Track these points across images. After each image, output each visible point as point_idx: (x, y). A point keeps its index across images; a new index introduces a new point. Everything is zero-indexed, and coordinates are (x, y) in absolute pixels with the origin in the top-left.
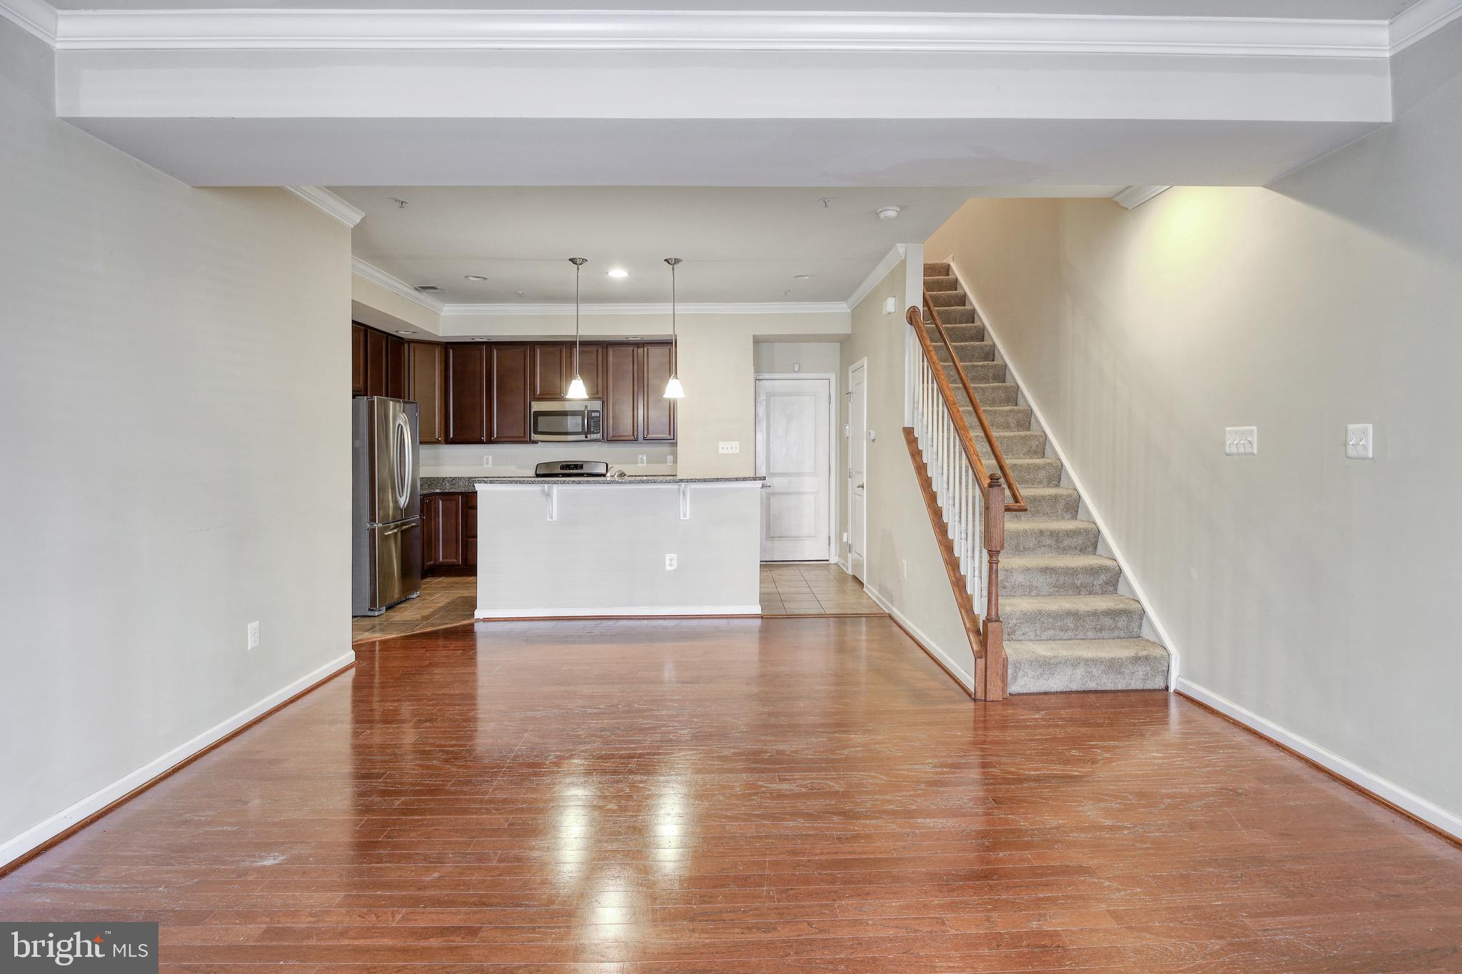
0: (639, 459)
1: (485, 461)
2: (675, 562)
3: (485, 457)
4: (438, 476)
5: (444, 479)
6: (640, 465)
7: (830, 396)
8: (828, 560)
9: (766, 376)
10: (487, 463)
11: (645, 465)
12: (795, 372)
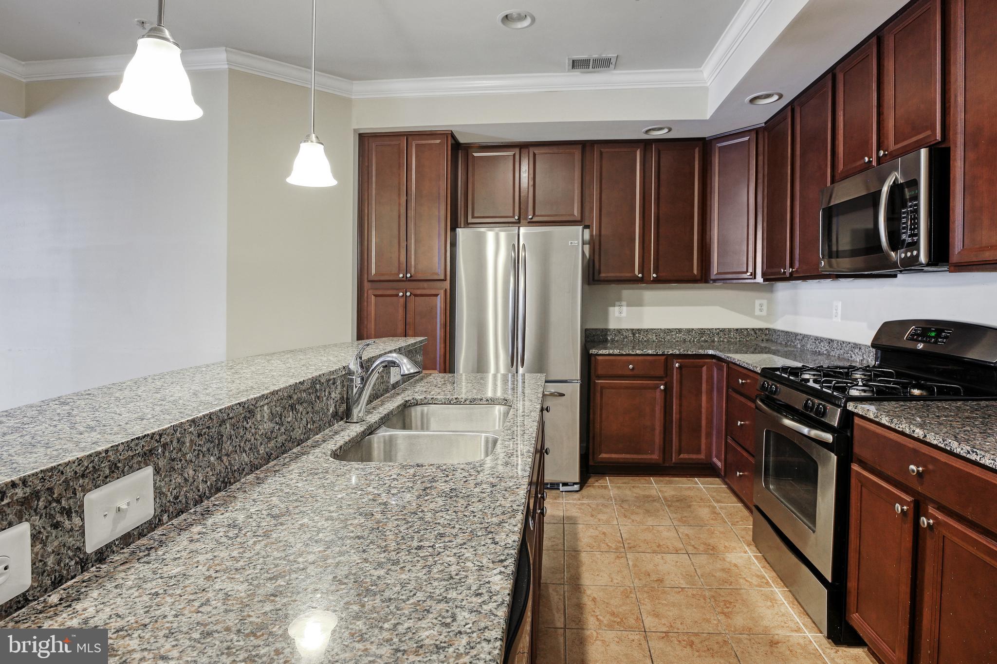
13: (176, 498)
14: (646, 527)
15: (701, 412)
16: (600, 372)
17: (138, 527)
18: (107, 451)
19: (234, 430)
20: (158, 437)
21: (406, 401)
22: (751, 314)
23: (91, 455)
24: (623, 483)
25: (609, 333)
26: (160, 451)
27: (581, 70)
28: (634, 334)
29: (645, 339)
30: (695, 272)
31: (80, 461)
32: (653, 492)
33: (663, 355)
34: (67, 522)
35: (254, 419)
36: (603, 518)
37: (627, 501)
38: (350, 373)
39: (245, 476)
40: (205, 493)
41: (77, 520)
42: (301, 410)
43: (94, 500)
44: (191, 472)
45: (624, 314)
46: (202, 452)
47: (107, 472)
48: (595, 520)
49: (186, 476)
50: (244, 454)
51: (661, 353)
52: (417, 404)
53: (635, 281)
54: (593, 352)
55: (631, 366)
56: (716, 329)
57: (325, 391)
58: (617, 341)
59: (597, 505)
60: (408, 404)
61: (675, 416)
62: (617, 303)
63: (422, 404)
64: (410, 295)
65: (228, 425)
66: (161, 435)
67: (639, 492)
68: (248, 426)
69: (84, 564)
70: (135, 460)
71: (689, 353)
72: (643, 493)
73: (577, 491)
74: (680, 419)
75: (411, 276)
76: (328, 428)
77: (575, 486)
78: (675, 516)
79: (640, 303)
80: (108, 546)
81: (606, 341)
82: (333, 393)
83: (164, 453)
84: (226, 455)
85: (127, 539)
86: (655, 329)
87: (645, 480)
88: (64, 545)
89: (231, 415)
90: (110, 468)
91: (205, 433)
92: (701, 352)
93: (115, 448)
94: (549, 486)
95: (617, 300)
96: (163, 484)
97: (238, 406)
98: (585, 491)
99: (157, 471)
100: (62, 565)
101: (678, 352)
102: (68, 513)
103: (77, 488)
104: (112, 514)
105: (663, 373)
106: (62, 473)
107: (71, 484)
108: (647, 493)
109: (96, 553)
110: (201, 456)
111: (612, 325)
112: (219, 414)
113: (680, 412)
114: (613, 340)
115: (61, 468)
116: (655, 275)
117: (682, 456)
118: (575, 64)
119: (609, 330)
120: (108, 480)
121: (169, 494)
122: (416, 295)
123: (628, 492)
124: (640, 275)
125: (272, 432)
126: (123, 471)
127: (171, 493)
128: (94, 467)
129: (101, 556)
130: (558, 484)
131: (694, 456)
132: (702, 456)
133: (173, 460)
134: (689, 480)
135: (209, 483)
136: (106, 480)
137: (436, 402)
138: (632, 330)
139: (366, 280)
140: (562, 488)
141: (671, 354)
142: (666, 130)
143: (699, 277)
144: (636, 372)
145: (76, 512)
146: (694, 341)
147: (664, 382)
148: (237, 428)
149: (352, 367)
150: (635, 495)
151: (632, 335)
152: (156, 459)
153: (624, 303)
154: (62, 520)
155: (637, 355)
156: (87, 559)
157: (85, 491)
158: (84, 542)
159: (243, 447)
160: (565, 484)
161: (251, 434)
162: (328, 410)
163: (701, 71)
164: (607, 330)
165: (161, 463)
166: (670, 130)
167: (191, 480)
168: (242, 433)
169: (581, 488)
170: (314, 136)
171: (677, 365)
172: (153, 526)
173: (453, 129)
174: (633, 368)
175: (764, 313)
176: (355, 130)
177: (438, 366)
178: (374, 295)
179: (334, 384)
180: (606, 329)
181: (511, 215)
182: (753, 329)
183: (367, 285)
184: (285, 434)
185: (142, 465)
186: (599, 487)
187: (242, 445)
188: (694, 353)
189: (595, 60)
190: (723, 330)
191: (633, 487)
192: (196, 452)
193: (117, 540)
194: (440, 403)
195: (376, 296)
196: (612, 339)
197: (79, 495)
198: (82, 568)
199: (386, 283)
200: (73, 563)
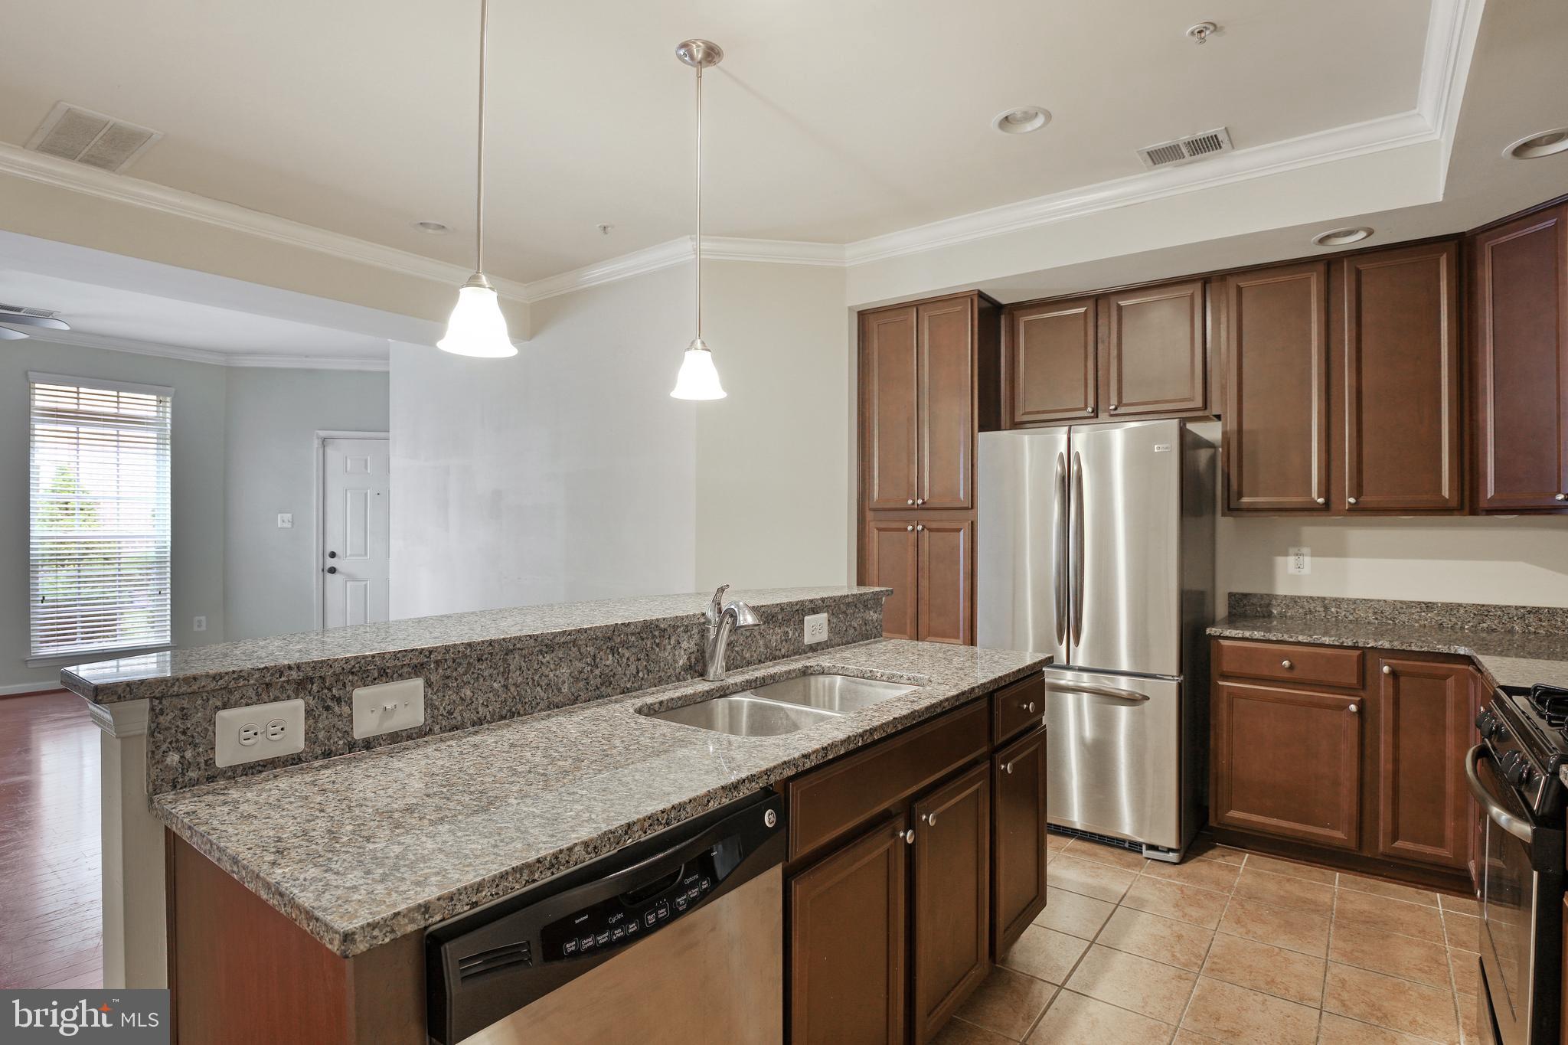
13: (450, 713)
14: (1266, 947)
15: (1443, 768)
16: (1227, 666)
17: (406, 730)
18: (373, 657)
19: (525, 662)
20: (427, 653)
21: (807, 667)
23: (357, 657)
24: (1276, 871)
25: (1274, 602)
26: (432, 666)
27: (1174, 162)
28: (1326, 608)
29: (1351, 617)
30: (1446, 493)
31: (347, 660)
32: (1325, 898)
33: (1355, 647)
34: (337, 708)
35: (553, 655)
36: (1193, 914)
37: (1260, 899)
38: (708, 622)
39: (539, 711)
40: (485, 717)
41: (346, 709)
42: (627, 655)
43: (362, 695)
44: (469, 693)
45: (1306, 570)
46: (482, 676)
47: (376, 675)
48: (1176, 914)
49: (463, 696)
50: (539, 689)
51: (1350, 644)
52: (823, 673)
53: (1311, 509)
54: (1212, 633)
55: (1286, 663)
57: (669, 638)
58: (1292, 618)
59: (1198, 892)
60: (810, 672)
61: (1385, 765)
62: (1292, 550)
63: (830, 674)
64: (923, 529)
65: (517, 656)
66: (431, 652)
67: (1295, 890)
68: (544, 661)
69: (352, 746)
70: (405, 669)
71: (1414, 648)
72: (1302, 895)
73: (1175, 864)
74: (1396, 773)
75: (923, 503)
76: (673, 682)
77: (1171, 854)
78: (1341, 944)
79: (1340, 551)
80: (376, 738)
81: (1270, 615)
82: (685, 642)
83: (437, 669)
84: (514, 684)
85: (395, 738)
86: (1371, 601)
87: (1323, 873)
88: (334, 726)
89: (518, 646)
90: (379, 672)
91: (487, 659)
92: (1442, 648)
93: (382, 656)
94: (1127, 845)
95: (1292, 545)
96: (435, 697)
97: (528, 638)
98: (1188, 867)
99: (429, 684)
100: (332, 741)
101: (1387, 645)
102: (339, 700)
103: (346, 682)
104: (379, 711)
105: (1355, 682)
106: (331, 666)
107: (342, 678)
108: (1309, 896)
109: (364, 740)
110: (481, 680)
111: (1283, 588)
112: (503, 643)
113: (1396, 761)
114: (1282, 616)
115: (331, 663)
116: (1352, 500)
117: (1399, 844)
118: (1160, 156)
119: (1276, 597)
120: (377, 681)
121: (442, 708)
122: (930, 530)
123: (1272, 886)
124: (1321, 500)
125: (581, 672)
126: (392, 677)
127: (444, 708)
128: (361, 668)
129: (368, 744)
130: (1140, 845)
131: (1429, 850)
132: (1445, 853)
133: (448, 678)
134: (1420, 894)
135: (491, 708)
136: (374, 682)
137: (847, 673)
138: (1324, 599)
139: (867, 509)
140: (1146, 853)
141: (1372, 648)
142: (1362, 235)
143: (1454, 504)
144: (1296, 674)
145: (345, 701)
146: (1462, 628)
147: (1358, 699)
148: (530, 660)
149: (710, 614)
150: (1282, 893)
151: (1322, 609)
152: (428, 673)
153: (1305, 550)
154: (332, 705)
155: (1299, 643)
156: (354, 743)
157: (354, 685)
158: (352, 729)
159: (538, 681)
160: (1152, 847)
161: (549, 669)
162: (675, 661)
163: (1419, 115)
164: (1272, 597)
165: (433, 678)
166: (1370, 233)
167: (468, 701)
168: (536, 666)
169: (1182, 861)
170: (699, 341)
171: (1386, 669)
172: (423, 733)
173: (982, 289)
174: (1291, 667)
176: (850, 309)
177: (961, 634)
178: (877, 529)
179: (686, 631)
180: (1268, 595)
181: (1082, 405)
183: (869, 515)
184: (600, 676)
185: (412, 675)
186: (1220, 866)
187: (536, 678)
188: (1425, 649)
189: (1188, 144)
191: (1288, 880)
192: (476, 676)
193: (384, 735)
194: (852, 674)
195: (879, 530)
196: (1280, 613)
197: (349, 688)
198: (350, 749)
199: (896, 513)
200: (341, 742)
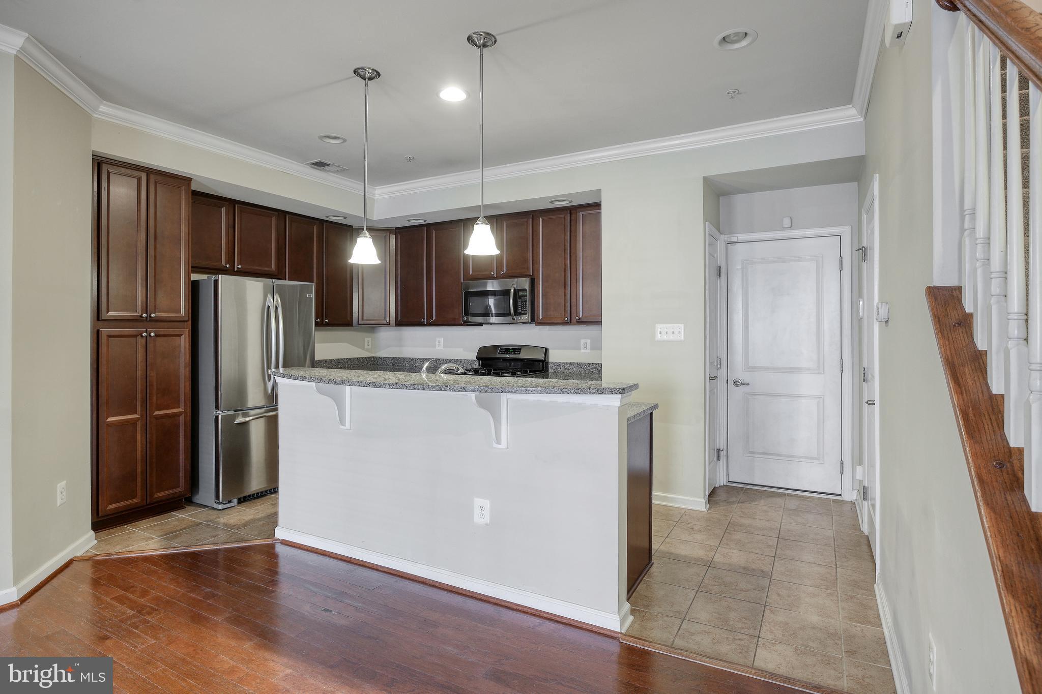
0: (582, 345)
1: (437, 343)
2: (487, 513)
3: (438, 339)
4: (399, 357)
5: (404, 359)
6: (583, 351)
7: (841, 259)
8: (840, 495)
9: (742, 237)
10: (439, 345)
11: (589, 351)
12: (784, 229)
22: (362, 347)
30: (348, 319)
56: (346, 359)
64: (154, 336)
75: (154, 316)
116: (327, 320)
122: (158, 336)
139: (100, 319)
142: (341, 218)
163: (375, 189)
166: (344, 218)
175: (370, 347)
177: (182, 405)
178: (108, 336)
182: (366, 358)
190: (350, 359)
